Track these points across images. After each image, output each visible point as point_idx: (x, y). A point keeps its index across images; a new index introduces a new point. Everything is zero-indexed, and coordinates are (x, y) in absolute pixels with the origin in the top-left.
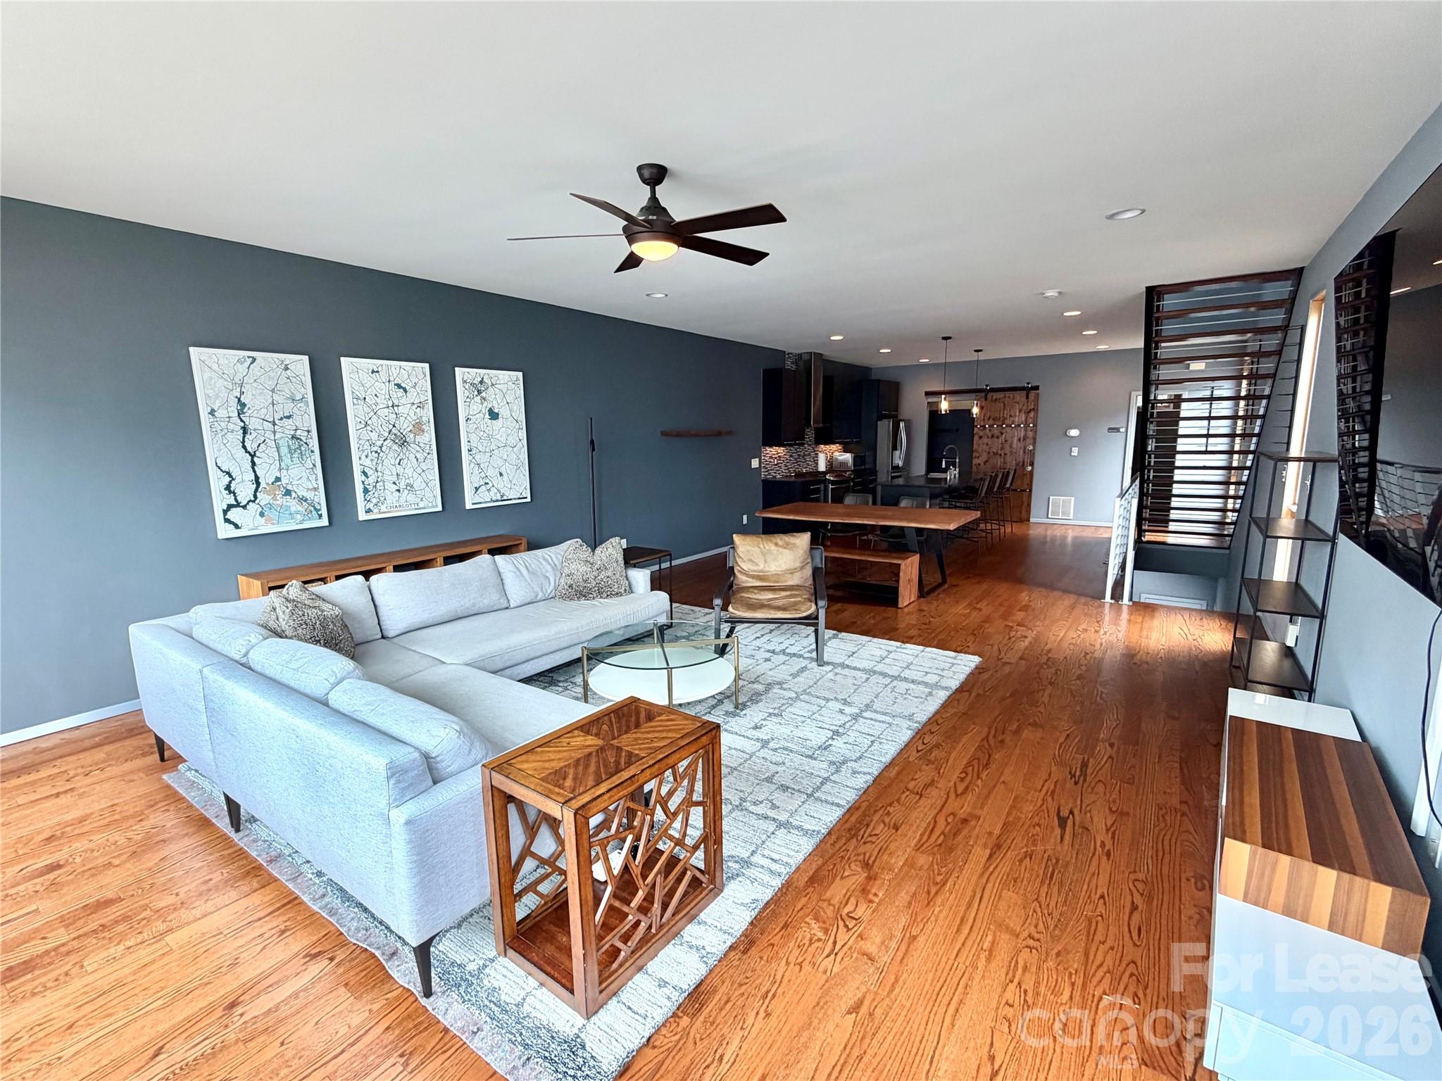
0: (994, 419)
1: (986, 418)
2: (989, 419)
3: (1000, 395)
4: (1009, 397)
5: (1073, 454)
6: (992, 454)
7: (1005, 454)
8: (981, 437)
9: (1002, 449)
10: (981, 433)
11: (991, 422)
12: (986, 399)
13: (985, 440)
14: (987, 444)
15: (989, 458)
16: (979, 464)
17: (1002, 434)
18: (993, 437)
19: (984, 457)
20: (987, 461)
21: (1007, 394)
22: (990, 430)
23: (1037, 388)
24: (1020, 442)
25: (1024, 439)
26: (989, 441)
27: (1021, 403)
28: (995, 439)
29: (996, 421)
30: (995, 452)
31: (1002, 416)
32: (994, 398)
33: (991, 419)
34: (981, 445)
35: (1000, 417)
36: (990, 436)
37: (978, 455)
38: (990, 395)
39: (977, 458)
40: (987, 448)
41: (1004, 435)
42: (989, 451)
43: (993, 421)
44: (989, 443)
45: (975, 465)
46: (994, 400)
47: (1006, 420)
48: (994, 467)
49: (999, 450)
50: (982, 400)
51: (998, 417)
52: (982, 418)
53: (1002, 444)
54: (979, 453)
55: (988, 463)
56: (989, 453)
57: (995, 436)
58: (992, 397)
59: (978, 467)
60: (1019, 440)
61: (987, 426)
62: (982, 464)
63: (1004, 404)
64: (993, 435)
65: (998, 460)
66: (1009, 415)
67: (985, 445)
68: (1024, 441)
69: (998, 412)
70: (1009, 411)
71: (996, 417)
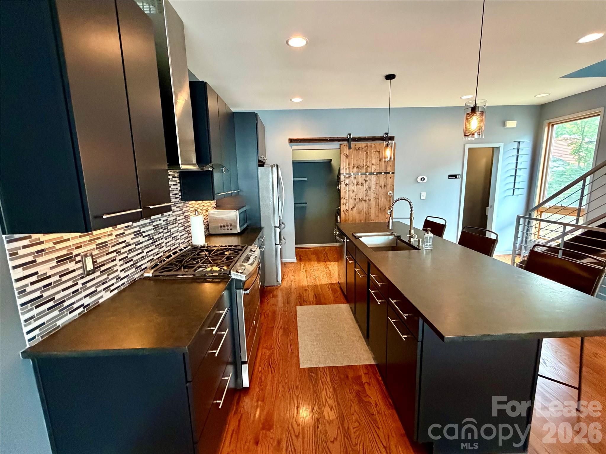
0: (358, 167)
1: (351, 166)
2: (354, 167)
3: (362, 144)
4: (371, 146)
5: (422, 198)
6: (357, 200)
7: (370, 200)
8: (346, 185)
9: (367, 195)
10: (347, 182)
11: (355, 170)
12: (350, 148)
13: (351, 187)
14: (353, 191)
15: (355, 205)
16: (347, 210)
17: (366, 181)
18: (358, 184)
19: (351, 203)
20: (354, 207)
21: (369, 143)
22: (355, 178)
23: (392, 138)
24: (381, 188)
25: (385, 186)
26: (355, 188)
27: (380, 153)
28: (360, 186)
29: (360, 169)
30: (360, 199)
31: (365, 164)
32: (357, 147)
33: (355, 168)
34: (347, 192)
35: (363, 165)
36: (355, 184)
37: (345, 202)
38: (353, 143)
39: (344, 205)
40: (353, 195)
41: (367, 183)
42: (355, 198)
43: (357, 169)
44: (355, 190)
45: (343, 211)
46: (358, 149)
47: (369, 168)
48: (360, 212)
49: (364, 196)
50: (347, 148)
51: (362, 165)
52: (348, 166)
53: (366, 191)
54: (347, 200)
55: (354, 209)
56: (355, 199)
57: (360, 183)
58: (356, 146)
59: (346, 213)
60: (381, 186)
61: (352, 174)
62: (350, 210)
63: (367, 153)
64: (358, 183)
65: (363, 206)
66: (371, 164)
67: (351, 192)
68: (385, 187)
69: (362, 161)
70: (371, 159)
71: (360, 165)
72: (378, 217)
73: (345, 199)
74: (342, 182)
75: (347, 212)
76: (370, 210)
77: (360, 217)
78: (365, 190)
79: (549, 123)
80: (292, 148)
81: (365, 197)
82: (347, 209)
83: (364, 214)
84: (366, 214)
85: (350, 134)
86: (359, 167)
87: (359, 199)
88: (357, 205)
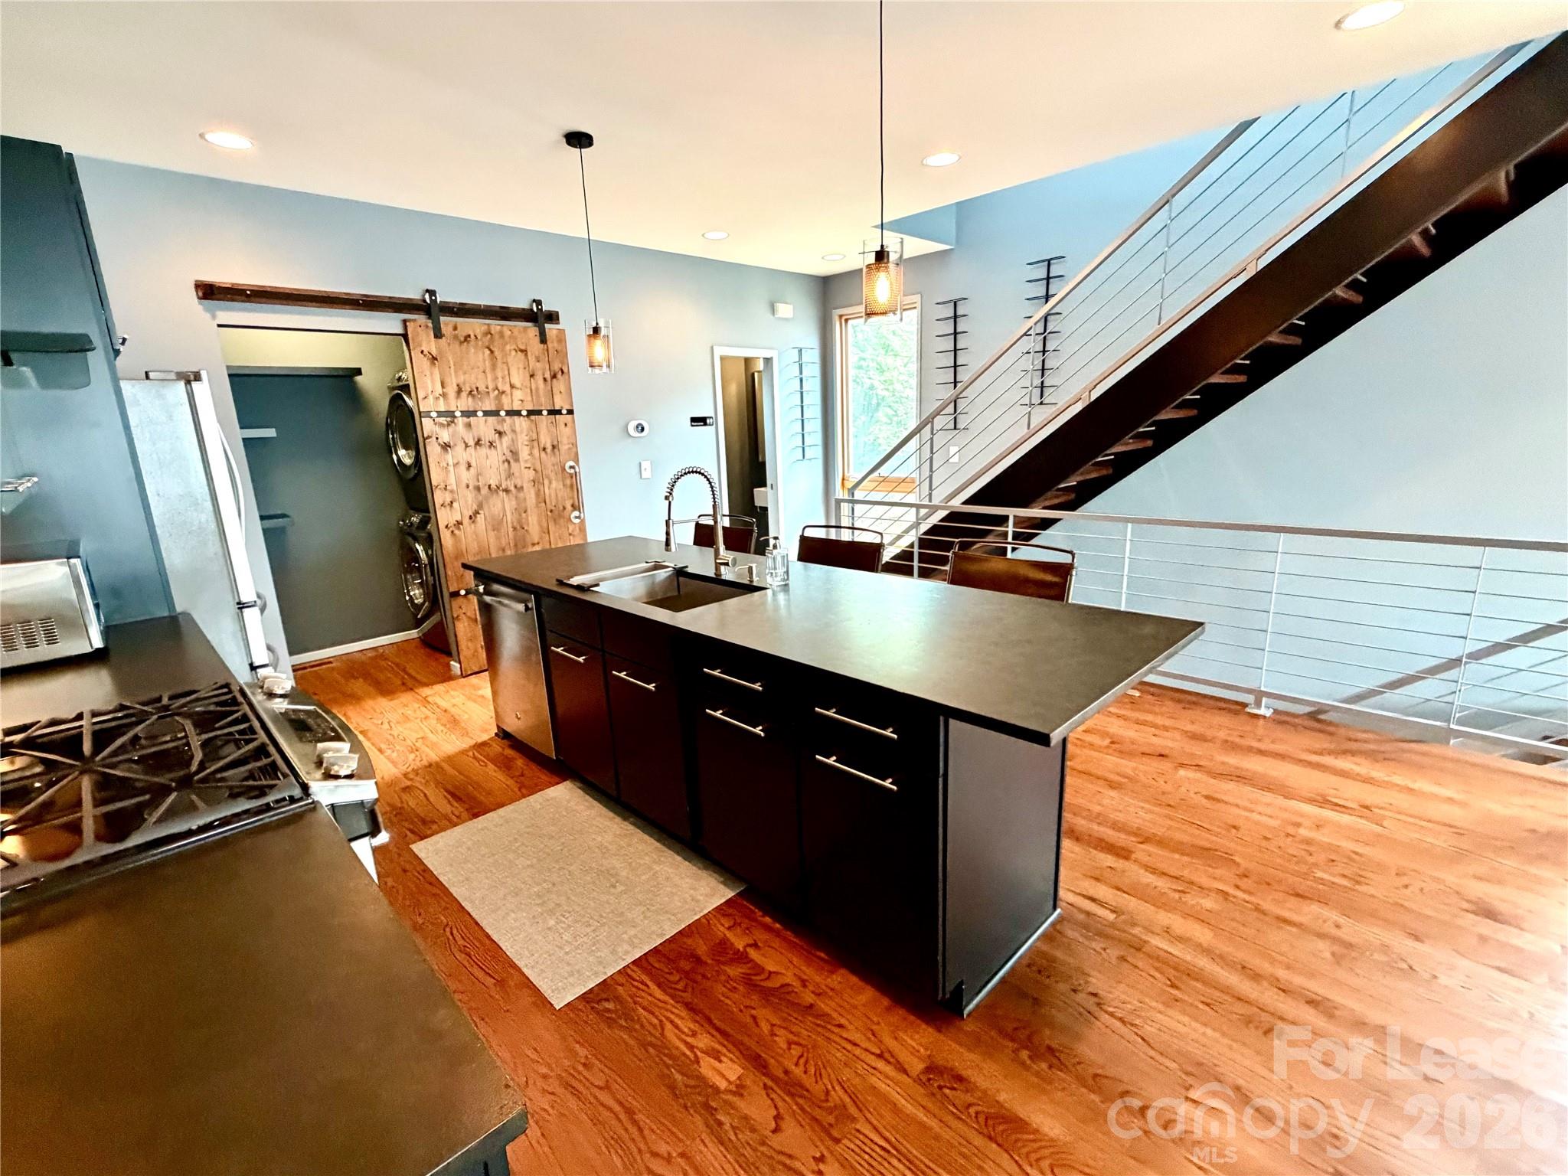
0: (471, 394)
1: (451, 391)
2: (458, 393)
3: (475, 326)
4: (501, 334)
5: (645, 474)
6: (485, 491)
7: (519, 489)
8: (445, 447)
9: (510, 475)
10: (445, 436)
11: (465, 401)
12: (438, 335)
13: (459, 453)
14: (469, 466)
15: (480, 506)
16: (459, 523)
17: (500, 434)
18: (478, 443)
19: (467, 500)
20: (477, 513)
21: (495, 325)
22: (468, 426)
24: (546, 453)
25: (554, 447)
26: (471, 454)
27: (529, 354)
28: (484, 451)
29: (480, 399)
30: (493, 486)
31: (491, 387)
32: (462, 333)
33: (464, 394)
34: (451, 468)
35: (487, 388)
36: (471, 443)
37: (448, 500)
38: (446, 321)
39: (448, 508)
40: (466, 476)
41: (506, 440)
42: (477, 484)
43: (470, 399)
44: (473, 464)
45: (447, 527)
46: (462, 339)
47: (504, 396)
48: (496, 526)
49: (503, 477)
50: (428, 335)
51: (482, 388)
52: (439, 390)
53: (506, 464)
54: (452, 492)
55: (480, 518)
56: (478, 489)
57: (485, 441)
58: (455, 328)
59: (456, 532)
60: (544, 449)
61: (458, 414)
62: (466, 521)
63: (492, 352)
64: (479, 440)
65: (502, 506)
66: (508, 385)
67: (463, 467)
68: (556, 450)
69: (481, 375)
70: (506, 373)
71: (477, 388)
72: (549, 533)
73: (446, 489)
74: (429, 437)
75: (459, 529)
76: (524, 515)
77: (498, 538)
78: (504, 462)
79: (841, 316)
80: (214, 317)
81: (506, 479)
82: (459, 519)
83: (511, 529)
84: (515, 529)
85: (432, 293)
86: (475, 392)
87: (490, 486)
88: (485, 507)
